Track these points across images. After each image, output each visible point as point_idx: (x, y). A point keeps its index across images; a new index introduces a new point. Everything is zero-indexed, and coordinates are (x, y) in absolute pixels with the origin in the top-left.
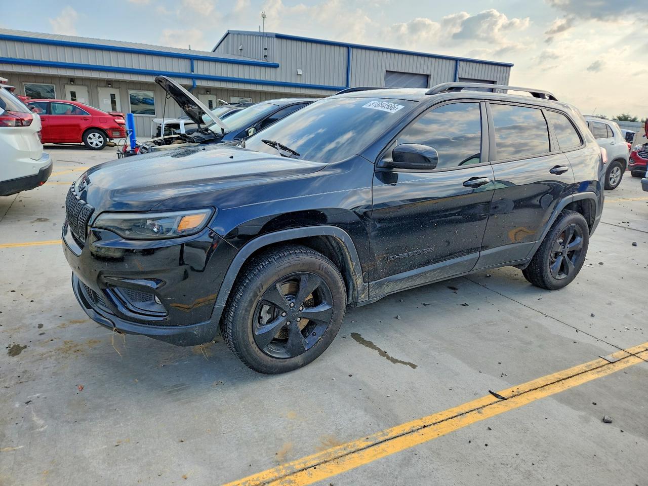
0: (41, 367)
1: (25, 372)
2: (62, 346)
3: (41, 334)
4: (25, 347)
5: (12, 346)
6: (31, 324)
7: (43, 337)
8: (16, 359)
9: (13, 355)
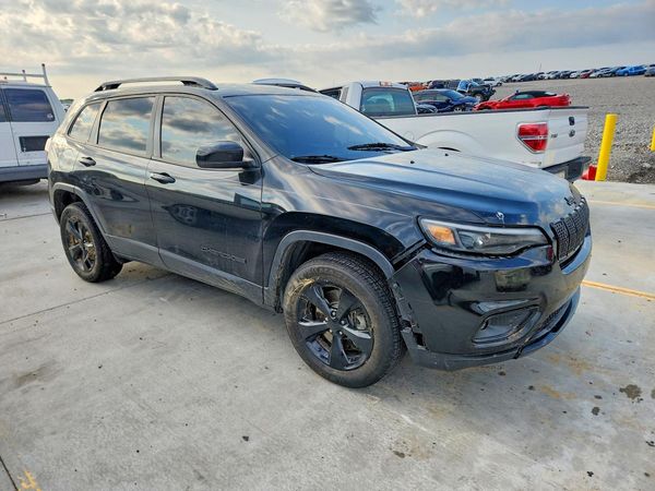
0: (612, 360)
1: (627, 364)
2: (584, 371)
3: (600, 398)
4: (621, 390)
5: (636, 399)
6: (607, 421)
7: (599, 393)
8: (634, 382)
9: (635, 387)
